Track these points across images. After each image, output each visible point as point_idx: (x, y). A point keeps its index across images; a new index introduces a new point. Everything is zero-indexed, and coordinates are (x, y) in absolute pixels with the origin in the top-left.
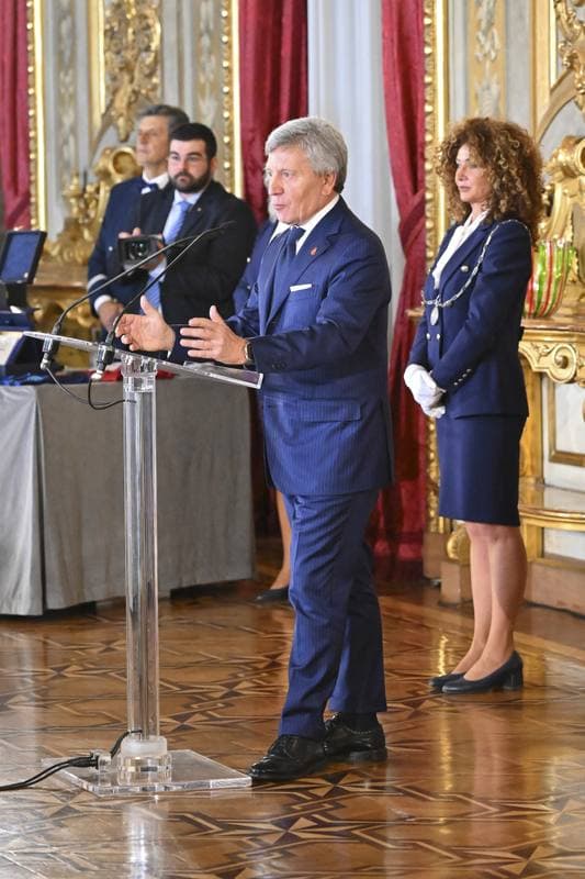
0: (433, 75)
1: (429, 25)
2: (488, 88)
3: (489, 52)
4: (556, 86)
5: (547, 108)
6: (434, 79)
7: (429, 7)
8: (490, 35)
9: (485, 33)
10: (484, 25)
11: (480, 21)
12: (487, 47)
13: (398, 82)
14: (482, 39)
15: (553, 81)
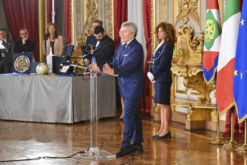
0: (153, 14)
1: (152, 4)
2: (164, 17)
4: (178, 16)
5: (176, 21)
9: (163, 6)
10: (163, 4)
12: (164, 8)
13: (146, 15)
14: (163, 7)
15: (177, 15)
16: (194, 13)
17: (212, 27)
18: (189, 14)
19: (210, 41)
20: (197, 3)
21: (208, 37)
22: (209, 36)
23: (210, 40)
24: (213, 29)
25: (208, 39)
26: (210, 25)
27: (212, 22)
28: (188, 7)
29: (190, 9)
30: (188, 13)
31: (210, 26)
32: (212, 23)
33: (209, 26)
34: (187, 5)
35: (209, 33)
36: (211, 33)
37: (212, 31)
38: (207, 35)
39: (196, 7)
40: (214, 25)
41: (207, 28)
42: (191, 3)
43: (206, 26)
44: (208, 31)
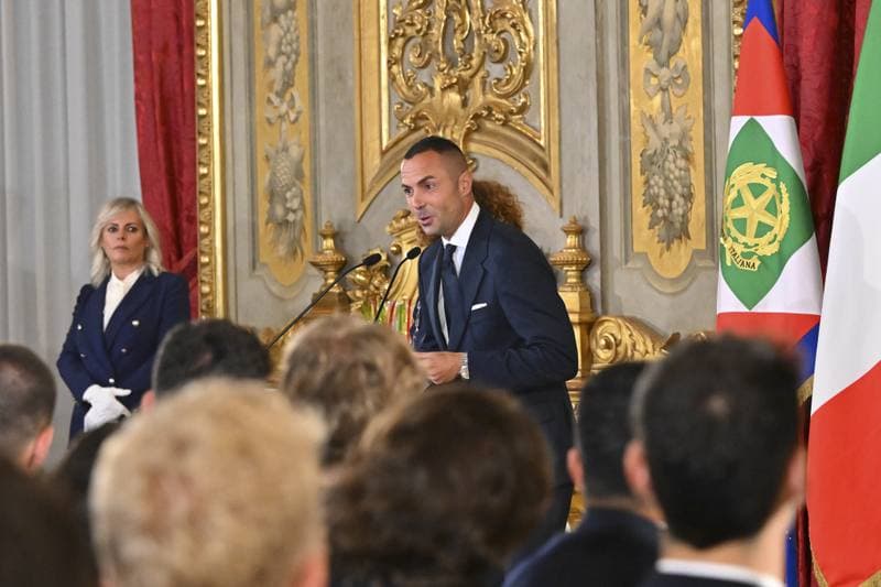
0: (209, 136)
1: (203, 86)
2: (286, 149)
3: (287, 113)
4: (388, 149)
5: (376, 171)
6: (209, 141)
7: (203, 68)
8: (288, 97)
9: (280, 95)
10: (277, 87)
11: (273, 82)
12: (284, 108)
13: (160, 142)
14: (276, 101)
15: (385, 143)
16: (508, 132)
17: (766, 198)
18: (476, 136)
19: (758, 263)
20: (524, 85)
21: (746, 245)
22: (750, 240)
23: (760, 258)
24: (772, 208)
25: (749, 255)
26: (757, 190)
27: (763, 176)
28: (464, 103)
29: (485, 113)
30: (468, 134)
31: (756, 197)
32: (766, 182)
33: (747, 196)
34: (460, 93)
35: (752, 228)
36: (763, 229)
37: (767, 219)
38: (743, 239)
39: (524, 104)
40: (778, 190)
41: (738, 202)
42: (484, 83)
43: (733, 194)
44: (745, 219)
